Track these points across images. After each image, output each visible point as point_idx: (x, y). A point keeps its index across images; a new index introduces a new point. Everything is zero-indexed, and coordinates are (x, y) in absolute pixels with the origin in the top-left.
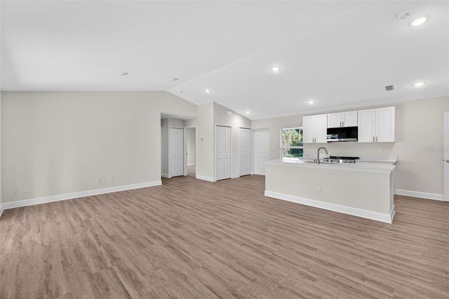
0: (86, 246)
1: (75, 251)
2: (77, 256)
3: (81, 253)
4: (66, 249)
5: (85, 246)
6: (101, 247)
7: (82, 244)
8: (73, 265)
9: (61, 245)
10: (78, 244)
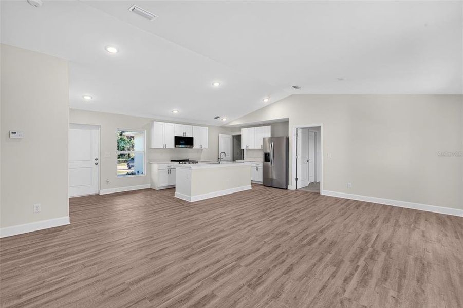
0: (370, 275)
1: (386, 280)
2: (387, 272)
3: (382, 273)
4: (394, 290)
5: (371, 277)
6: (359, 264)
7: (373, 282)
8: (396, 267)
9: (397, 301)
10: (376, 286)
